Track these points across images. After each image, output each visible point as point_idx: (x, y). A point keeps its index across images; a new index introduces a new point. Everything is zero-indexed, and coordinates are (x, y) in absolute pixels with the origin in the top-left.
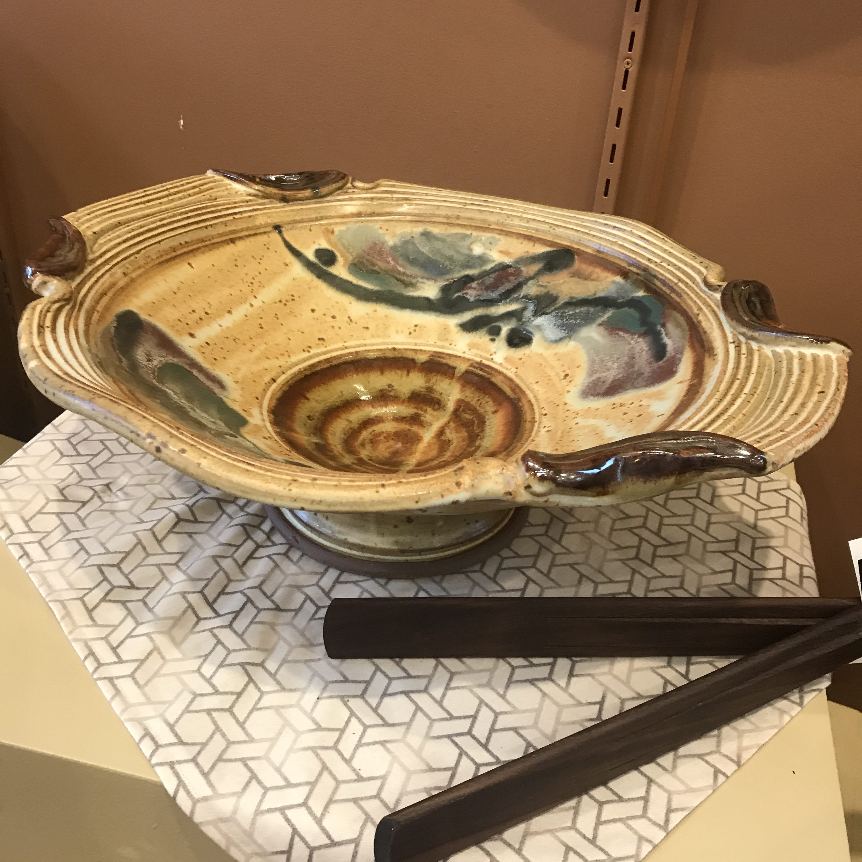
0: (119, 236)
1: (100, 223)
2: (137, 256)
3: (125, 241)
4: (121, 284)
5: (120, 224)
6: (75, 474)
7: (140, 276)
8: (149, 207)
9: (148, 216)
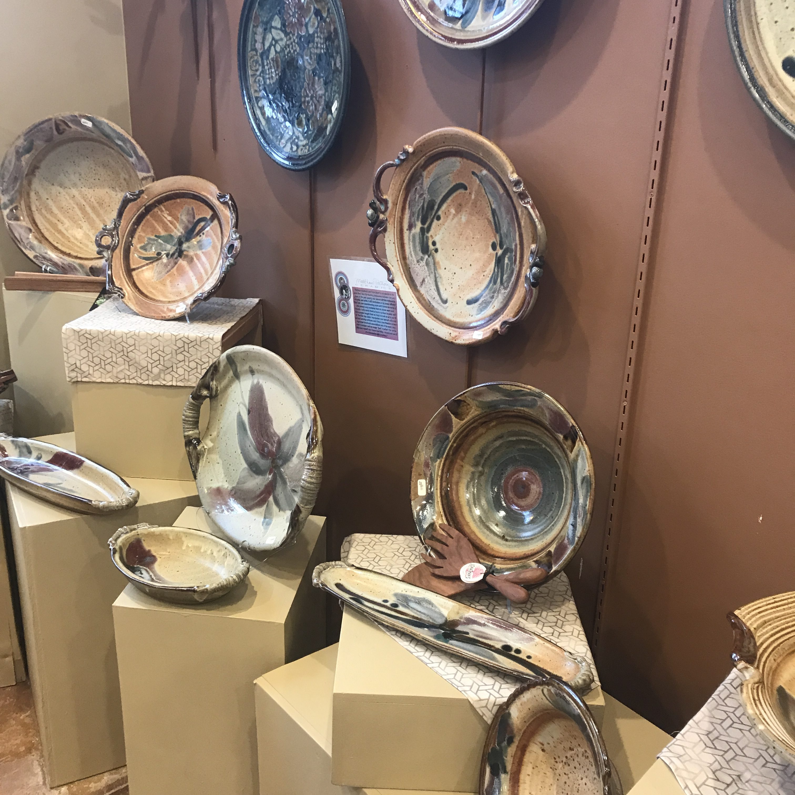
0: (767, 632)
1: (755, 621)
2: (779, 648)
3: (772, 636)
4: (774, 667)
5: (765, 622)
6: (717, 763)
7: (781, 662)
8: (778, 611)
9: (778, 617)
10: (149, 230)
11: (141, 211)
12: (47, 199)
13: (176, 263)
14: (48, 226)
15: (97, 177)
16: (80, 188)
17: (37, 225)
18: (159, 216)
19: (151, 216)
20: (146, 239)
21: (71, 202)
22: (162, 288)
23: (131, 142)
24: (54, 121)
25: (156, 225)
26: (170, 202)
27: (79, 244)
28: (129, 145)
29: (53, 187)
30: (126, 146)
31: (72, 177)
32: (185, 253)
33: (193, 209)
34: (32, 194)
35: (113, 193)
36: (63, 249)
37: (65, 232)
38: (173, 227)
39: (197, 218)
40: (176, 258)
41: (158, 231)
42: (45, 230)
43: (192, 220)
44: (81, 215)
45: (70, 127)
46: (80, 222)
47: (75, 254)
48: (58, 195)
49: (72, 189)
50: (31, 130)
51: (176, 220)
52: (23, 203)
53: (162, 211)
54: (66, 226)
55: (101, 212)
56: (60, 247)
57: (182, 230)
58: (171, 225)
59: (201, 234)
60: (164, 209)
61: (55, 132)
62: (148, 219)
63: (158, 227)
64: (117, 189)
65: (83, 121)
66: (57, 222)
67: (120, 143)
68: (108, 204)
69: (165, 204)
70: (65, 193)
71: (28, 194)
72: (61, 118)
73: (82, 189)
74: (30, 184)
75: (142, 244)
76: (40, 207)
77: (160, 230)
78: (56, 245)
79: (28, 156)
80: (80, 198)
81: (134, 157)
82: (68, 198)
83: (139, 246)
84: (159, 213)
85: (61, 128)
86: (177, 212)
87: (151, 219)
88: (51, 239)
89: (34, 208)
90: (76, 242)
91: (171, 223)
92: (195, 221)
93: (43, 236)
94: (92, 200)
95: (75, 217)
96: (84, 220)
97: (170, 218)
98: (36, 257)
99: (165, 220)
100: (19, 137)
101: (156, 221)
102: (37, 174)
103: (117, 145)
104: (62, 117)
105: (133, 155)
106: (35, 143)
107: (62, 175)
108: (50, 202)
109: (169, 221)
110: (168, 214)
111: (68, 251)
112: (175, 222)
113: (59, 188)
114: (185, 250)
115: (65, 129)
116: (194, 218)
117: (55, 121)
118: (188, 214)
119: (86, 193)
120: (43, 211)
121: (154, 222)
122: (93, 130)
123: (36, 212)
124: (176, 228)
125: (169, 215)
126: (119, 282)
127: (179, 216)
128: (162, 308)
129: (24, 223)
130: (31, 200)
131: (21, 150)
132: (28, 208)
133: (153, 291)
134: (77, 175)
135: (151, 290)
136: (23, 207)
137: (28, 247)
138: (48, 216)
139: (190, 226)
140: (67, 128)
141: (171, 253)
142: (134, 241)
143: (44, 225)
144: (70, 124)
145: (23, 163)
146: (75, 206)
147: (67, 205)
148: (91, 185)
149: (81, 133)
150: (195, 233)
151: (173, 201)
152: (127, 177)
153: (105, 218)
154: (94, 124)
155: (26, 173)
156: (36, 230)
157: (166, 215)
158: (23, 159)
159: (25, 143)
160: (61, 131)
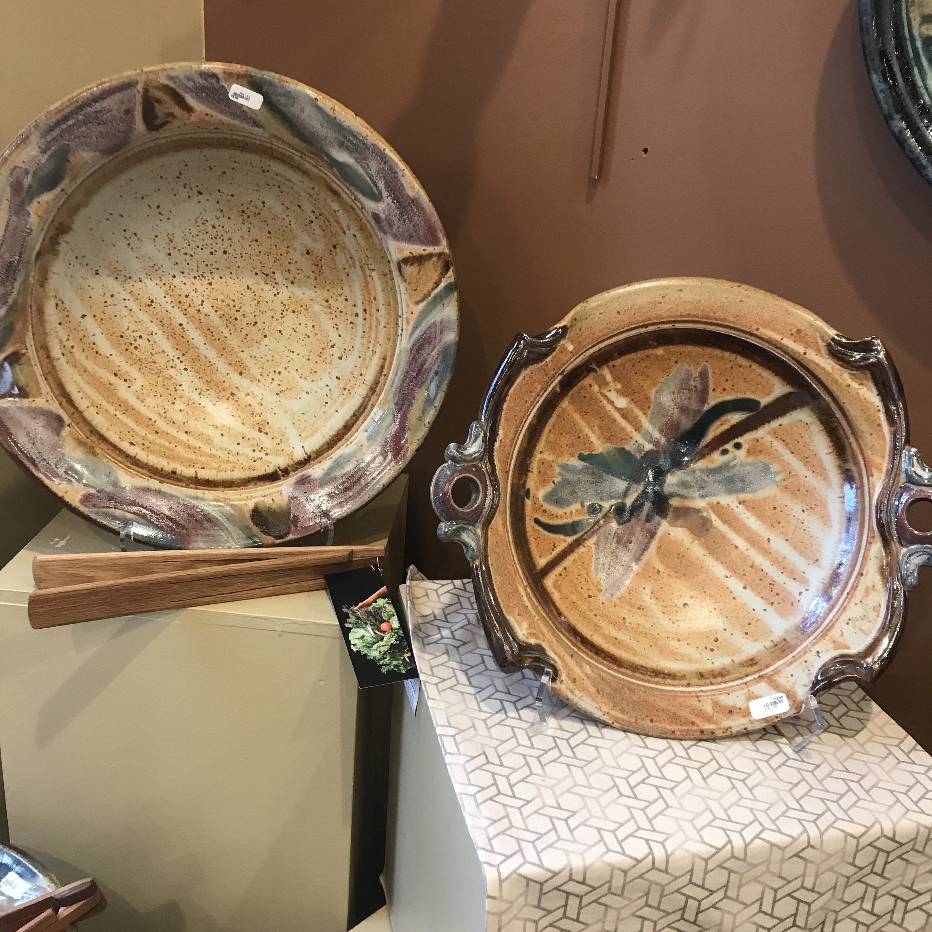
10: (564, 440)
11: (550, 389)
12: (84, 316)
13: (652, 534)
14: (98, 398)
15: (220, 247)
16: (167, 279)
17: (70, 401)
18: (592, 398)
19: (572, 402)
20: (558, 470)
21: (142, 316)
22: (641, 620)
23: (383, 158)
24: (140, 87)
25: (582, 423)
26: (633, 355)
27: (184, 437)
28: (374, 165)
29: (94, 281)
30: (366, 168)
31: (149, 247)
32: (674, 502)
33: (704, 375)
34: (50, 309)
35: (267, 291)
36: (155, 460)
37: (137, 404)
38: (629, 428)
39: (713, 401)
40: (648, 519)
41: (587, 442)
42: (93, 410)
43: (694, 406)
44: (172, 353)
45: (189, 109)
46: (172, 372)
47: (189, 472)
48: (109, 300)
49: (148, 282)
50: (66, 119)
51: (641, 408)
52: (30, 340)
53: (603, 383)
54: (137, 387)
55: (233, 341)
56: (142, 456)
57: (657, 435)
58: (624, 423)
59: (729, 446)
60: (609, 377)
61: (140, 125)
62: (564, 410)
63: (587, 431)
64: (279, 277)
65: (235, 89)
66: (113, 379)
67: (342, 157)
68: (250, 319)
69: (618, 362)
70: (124, 295)
71: (41, 312)
72: (163, 81)
73: (176, 281)
74: (43, 281)
75: (550, 487)
76: (69, 344)
77: (593, 438)
78: (132, 451)
79: (47, 197)
80: (169, 307)
81: (388, 200)
82: (135, 308)
83: (541, 494)
84: (596, 388)
85: (160, 110)
86: (646, 385)
87: (571, 409)
88: (113, 437)
89: (56, 351)
90: (172, 431)
91: (624, 417)
92: (706, 407)
93: (94, 431)
94: (207, 308)
95: (157, 358)
96: (182, 366)
97: (622, 402)
98: (87, 499)
99: (609, 407)
100: (25, 139)
101: (584, 413)
102: (63, 247)
103: (334, 163)
104: (171, 78)
105: (385, 194)
106: (72, 159)
107: (122, 244)
108: (90, 324)
109: (619, 410)
110: (617, 391)
111: (168, 466)
112: (638, 412)
113: (111, 282)
114: (672, 495)
115: (171, 115)
116: (703, 400)
117: (146, 90)
118: (684, 386)
119: (185, 290)
120: (77, 353)
121: (577, 417)
122: (260, 118)
123: (63, 360)
124: (638, 428)
125: (622, 393)
126: (525, 625)
127: (652, 394)
128: (694, 702)
129: (40, 402)
130: (48, 328)
131: (27, 181)
132: (42, 353)
133: (621, 636)
134: (162, 241)
135: (614, 632)
136: (31, 352)
137: (61, 471)
138: (90, 365)
139: (687, 423)
140: (177, 111)
141: (629, 502)
142: (531, 482)
143: (88, 397)
144: (190, 100)
145: (33, 219)
146: (154, 328)
147: (133, 327)
148: (202, 266)
149: (218, 126)
150: (703, 443)
151: (641, 354)
152: (319, 247)
153: (243, 356)
154: (268, 102)
155: (37, 248)
156: (71, 415)
157: (612, 395)
158: (33, 208)
159: (43, 159)
160: (158, 122)
